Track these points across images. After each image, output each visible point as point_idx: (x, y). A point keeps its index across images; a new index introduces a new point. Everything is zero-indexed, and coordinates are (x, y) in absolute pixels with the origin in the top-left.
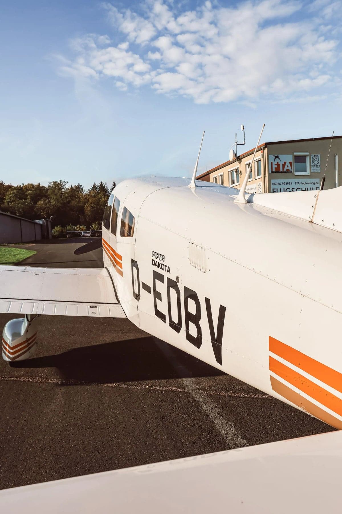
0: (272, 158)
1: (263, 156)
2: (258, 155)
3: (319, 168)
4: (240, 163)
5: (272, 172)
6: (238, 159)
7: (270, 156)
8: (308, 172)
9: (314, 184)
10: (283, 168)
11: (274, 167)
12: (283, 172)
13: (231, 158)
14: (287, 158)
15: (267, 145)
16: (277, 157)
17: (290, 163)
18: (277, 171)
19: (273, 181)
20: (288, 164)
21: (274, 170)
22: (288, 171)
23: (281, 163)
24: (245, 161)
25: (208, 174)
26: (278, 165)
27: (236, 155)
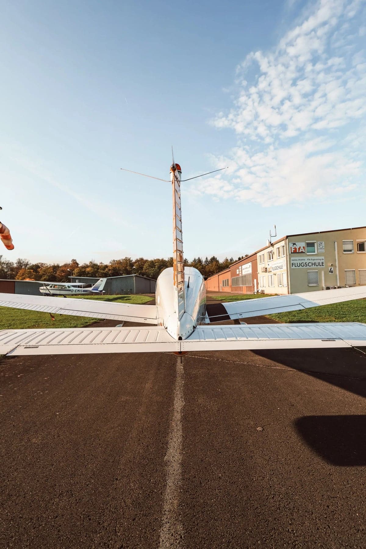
0: (291, 245)
1: (286, 243)
2: (283, 243)
3: (324, 250)
4: (273, 247)
5: (291, 253)
6: (272, 245)
7: (290, 243)
8: (316, 253)
9: (320, 260)
10: (299, 250)
11: (293, 250)
12: (299, 253)
13: (268, 244)
14: (301, 245)
15: (287, 237)
16: (294, 244)
17: (304, 247)
18: (295, 252)
19: (292, 258)
20: (302, 248)
21: (292, 252)
22: (302, 252)
23: (297, 248)
24: (276, 246)
25: (256, 254)
26: (295, 249)
27: (270, 243)
